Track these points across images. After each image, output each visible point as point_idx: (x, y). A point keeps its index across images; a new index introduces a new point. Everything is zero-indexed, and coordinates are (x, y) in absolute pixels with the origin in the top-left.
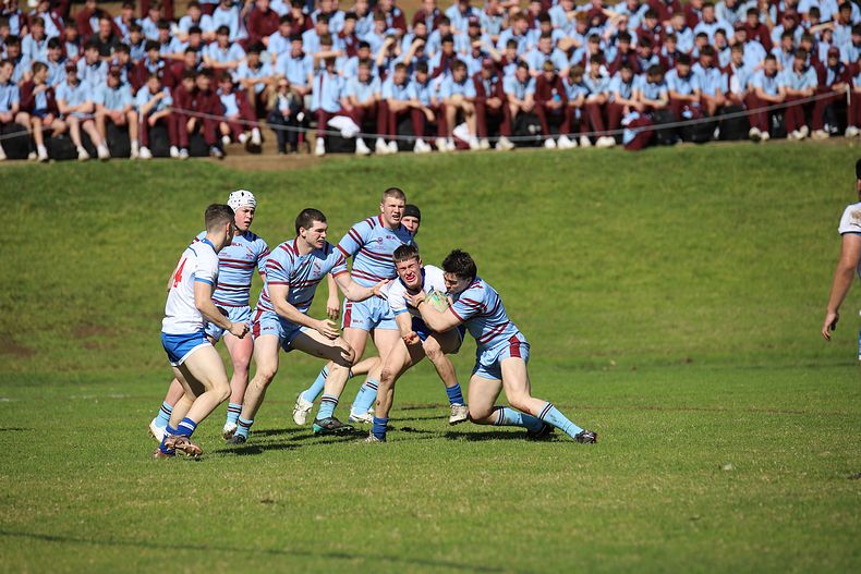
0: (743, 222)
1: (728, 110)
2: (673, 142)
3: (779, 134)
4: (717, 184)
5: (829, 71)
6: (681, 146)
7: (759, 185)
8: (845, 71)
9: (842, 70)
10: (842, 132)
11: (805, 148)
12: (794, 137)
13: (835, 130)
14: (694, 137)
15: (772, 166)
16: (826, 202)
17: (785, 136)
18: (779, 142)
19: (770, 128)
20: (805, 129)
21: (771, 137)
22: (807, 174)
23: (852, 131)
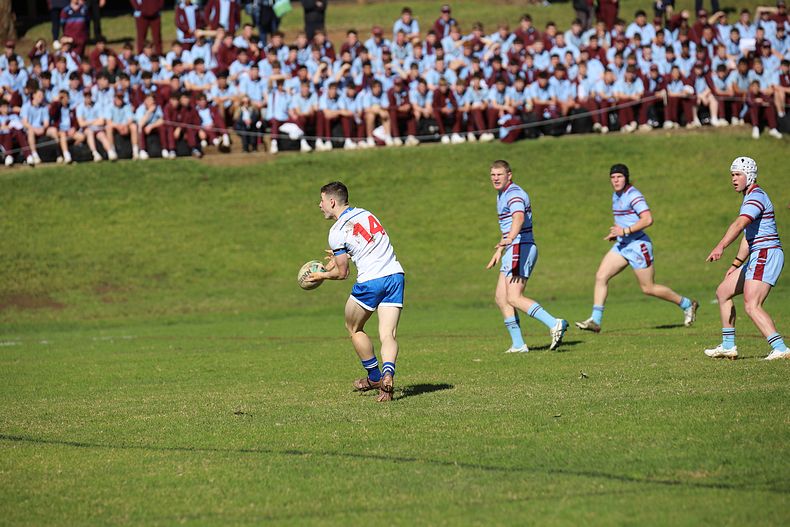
0: (591, 194)
1: (577, 112)
2: (537, 136)
3: (615, 128)
4: (571, 166)
5: (652, 81)
6: (543, 139)
8: (663, 81)
9: (661, 80)
10: (661, 126)
11: (635, 138)
12: (626, 130)
13: (656, 124)
14: (553, 132)
16: (651, 178)
18: (616, 133)
19: (608, 124)
20: (634, 124)
21: (609, 130)
22: (637, 157)
23: (668, 124)
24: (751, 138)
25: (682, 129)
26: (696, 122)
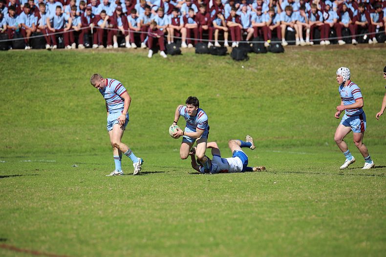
0: (27, 88)
2: (7, 49)
3: (61, 46)
4: (21, 69)
5: (87, 17)
6: (11, 50)
7: (41, 71)
8: (95, 18)
9: (93, 17)
10: (91, 46)
11: (72, 54)
12: (67, 48)
13: (88, 45)
15: (51, 61)
16: (70, 79)
17: (64, 48)
18: (61, 50)
19: (57, 43)
20: (74, 45)
21: (58, 48)
22: (66, 65)
23: (95, 46)
24: (147, 57)
25: (105, 49)
26: (116, 45)
